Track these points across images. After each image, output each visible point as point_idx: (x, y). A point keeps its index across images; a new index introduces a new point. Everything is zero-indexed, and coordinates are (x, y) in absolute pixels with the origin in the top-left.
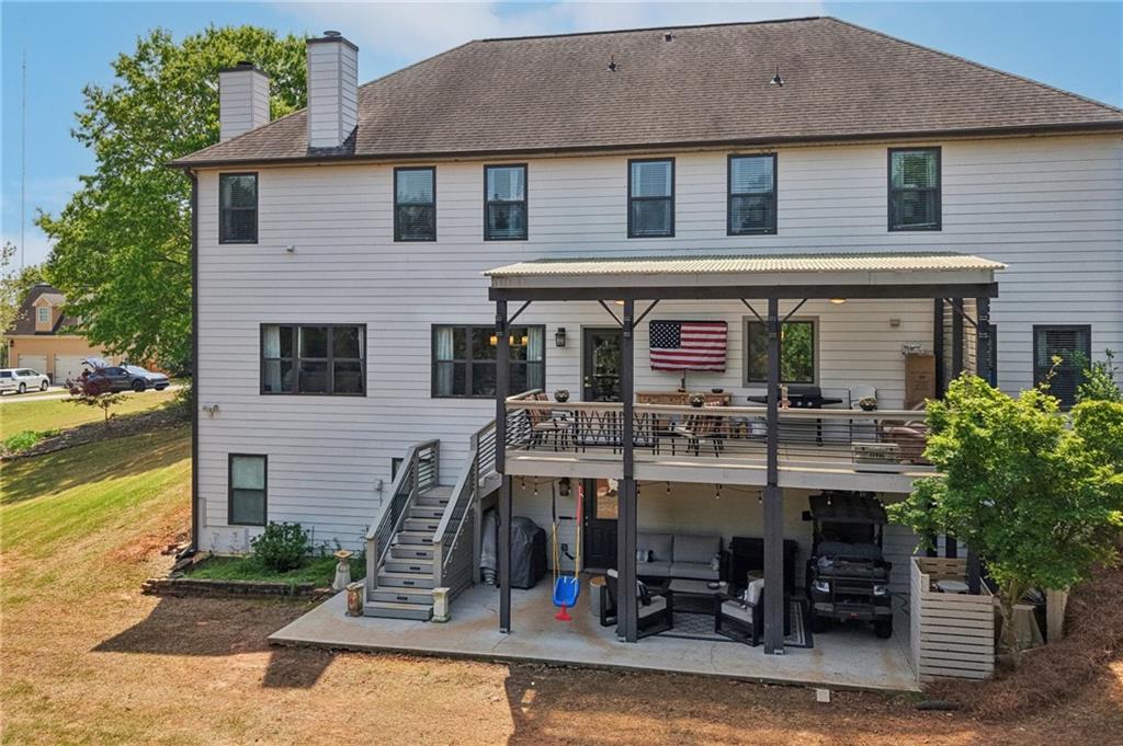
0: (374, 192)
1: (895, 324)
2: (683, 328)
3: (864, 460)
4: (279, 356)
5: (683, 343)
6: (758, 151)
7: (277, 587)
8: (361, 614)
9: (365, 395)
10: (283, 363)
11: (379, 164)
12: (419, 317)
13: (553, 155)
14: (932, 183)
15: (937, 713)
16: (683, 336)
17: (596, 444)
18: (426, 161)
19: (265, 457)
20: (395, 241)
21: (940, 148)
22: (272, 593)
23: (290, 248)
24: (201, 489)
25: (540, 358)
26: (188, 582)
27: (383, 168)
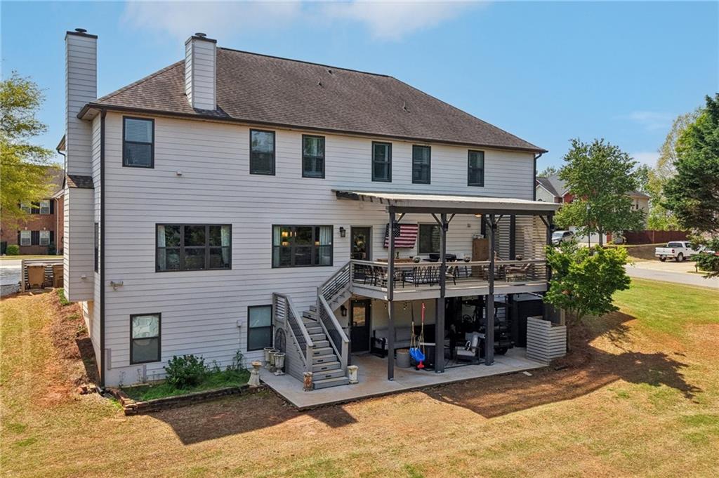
0: (238, 142)
1: (469, 226)
2: (401, 227)
3: (516, 281)
4: (165, 246)
5: (401, 235)
6: (424, 145)
7: (226, 390)
8: (314, 388)
9: (231, 269)
10: (167, 250)
11: (241, 125)
12: (265, 221)
13: (343, 134)
14: (479, 166)
15: (563, 370)
16: (401, 231)
17: (423, 283)
18: (270, 127)
19: (159, 315)
20: (251, 173)
21: (483, 152)
22: (223, 395)
23: (179, 173)
24: (106, 342)
25: (330, 243)
26: (159, 401)
27: (242, 128)
